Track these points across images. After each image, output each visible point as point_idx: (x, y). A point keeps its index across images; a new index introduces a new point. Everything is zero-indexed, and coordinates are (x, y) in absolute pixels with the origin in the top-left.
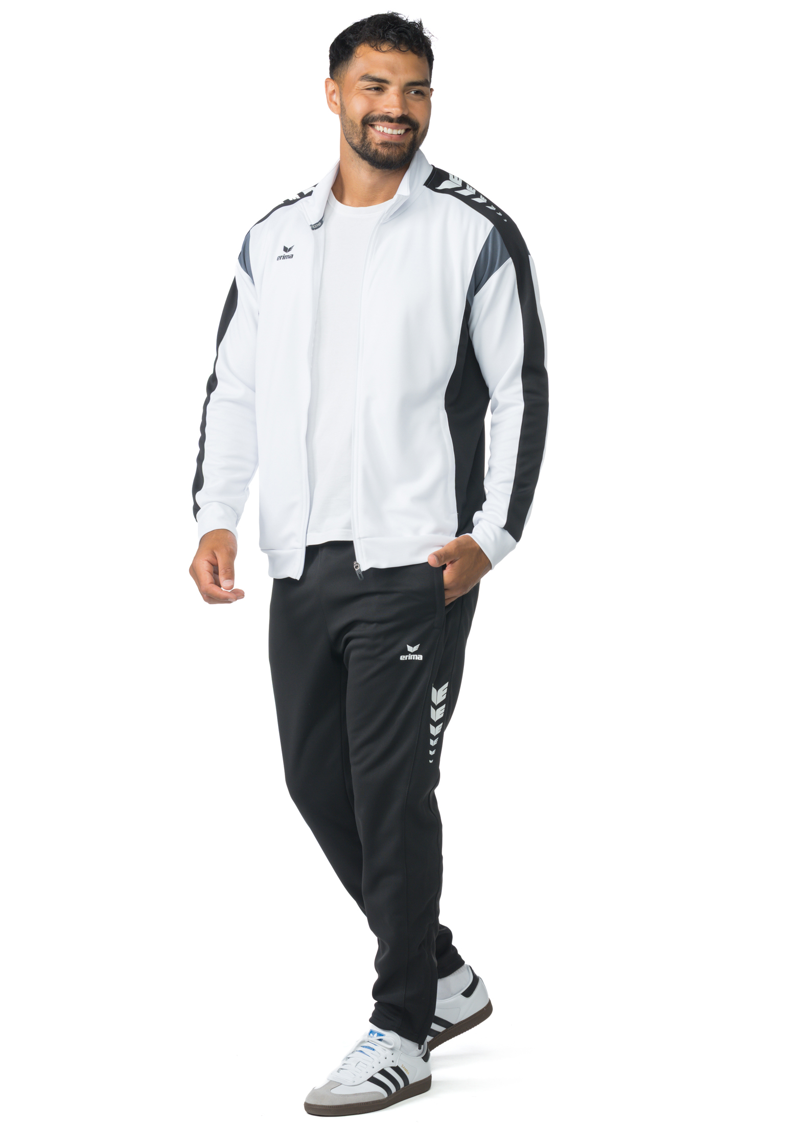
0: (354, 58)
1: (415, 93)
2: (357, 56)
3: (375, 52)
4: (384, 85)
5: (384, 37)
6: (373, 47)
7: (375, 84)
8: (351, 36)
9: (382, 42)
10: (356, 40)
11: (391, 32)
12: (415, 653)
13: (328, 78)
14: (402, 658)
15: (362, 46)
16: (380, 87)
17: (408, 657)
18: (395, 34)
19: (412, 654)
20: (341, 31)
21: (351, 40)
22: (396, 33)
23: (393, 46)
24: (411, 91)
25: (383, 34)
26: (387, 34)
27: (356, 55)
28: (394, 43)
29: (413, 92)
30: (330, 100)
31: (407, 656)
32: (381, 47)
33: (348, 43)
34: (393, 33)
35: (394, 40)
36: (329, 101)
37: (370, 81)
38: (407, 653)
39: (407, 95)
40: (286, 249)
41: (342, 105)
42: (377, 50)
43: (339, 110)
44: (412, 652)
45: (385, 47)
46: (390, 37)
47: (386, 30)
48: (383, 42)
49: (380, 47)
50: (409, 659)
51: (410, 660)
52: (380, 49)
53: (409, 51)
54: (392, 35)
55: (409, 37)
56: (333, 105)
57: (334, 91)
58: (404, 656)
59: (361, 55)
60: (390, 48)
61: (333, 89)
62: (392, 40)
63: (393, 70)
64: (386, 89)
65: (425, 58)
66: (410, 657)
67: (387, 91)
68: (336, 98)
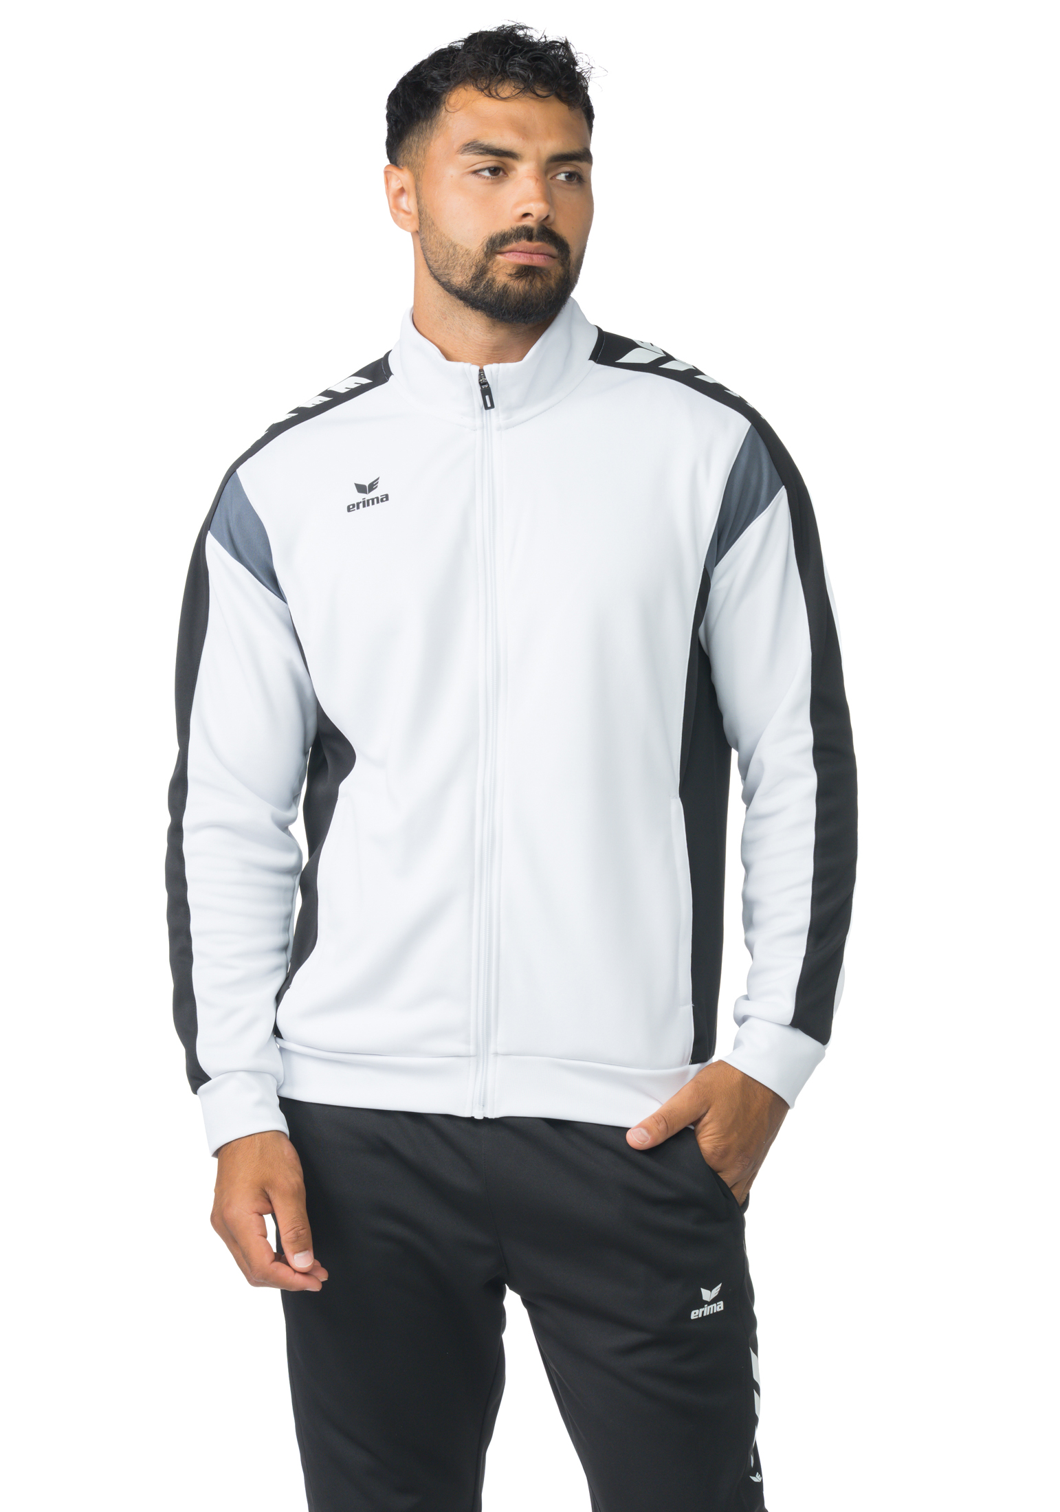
0: (443, 113)
1: (566, 177)
2: (449, 109)
3: (487, 99)
4: (509, 161)
5: (504, 71)
6: (482, 91)
7: (490, 161)
8: (435, 73)
9: (500, 81)
10: (447, 79)
11: (519, 59)
12: (715, 1301)
13: (389, 165)
14: (695, 1314)
15: (460, 90)
16: (500, 165)
17: (703, 1312)
18: (526, 62)
19: (709, 1303)
20: (408, 67)
21: (434, 80)
22: (528, 60)
23: (522, 86)
24: (560, 174)
25: (503, 66)
26: (510, 65)
27: (448, 107)
28: (525, 80)
29: (562, 177)
30: (395, 208)
31: (701, 1310)
32: (499, 91)
33: (429, 86)
34: (522, 61)
35: (526, 75)
36: (394, 211)
37: (481, 154)
38: (701, 1303)
39: (553, 181)
40: (361, 489)
41: (420, 212)
42: (490, 96)
43: (415, 226)
44: (709, 1300)
45: (506, 90)
46: (517, 69)
47: (507, 59)
48: (502, 81)
49: (496, 90)
50: (705, 1315)
51: (707, 1316)
52: (498, 95)
53: (552, 97)
54: (522, 66)
55: (552, 68)
56: (402, 215)
57: (402, 191)
58: (697, 1311)
59: (458, 108)
60: (517, 91)
61: (400, 187)
62: (521, 76)
63: (523, 131)
64: (514, 169)
65: (579, 111)
66: (707, 1310)
67: (514, 173)
68: (408, 202)
